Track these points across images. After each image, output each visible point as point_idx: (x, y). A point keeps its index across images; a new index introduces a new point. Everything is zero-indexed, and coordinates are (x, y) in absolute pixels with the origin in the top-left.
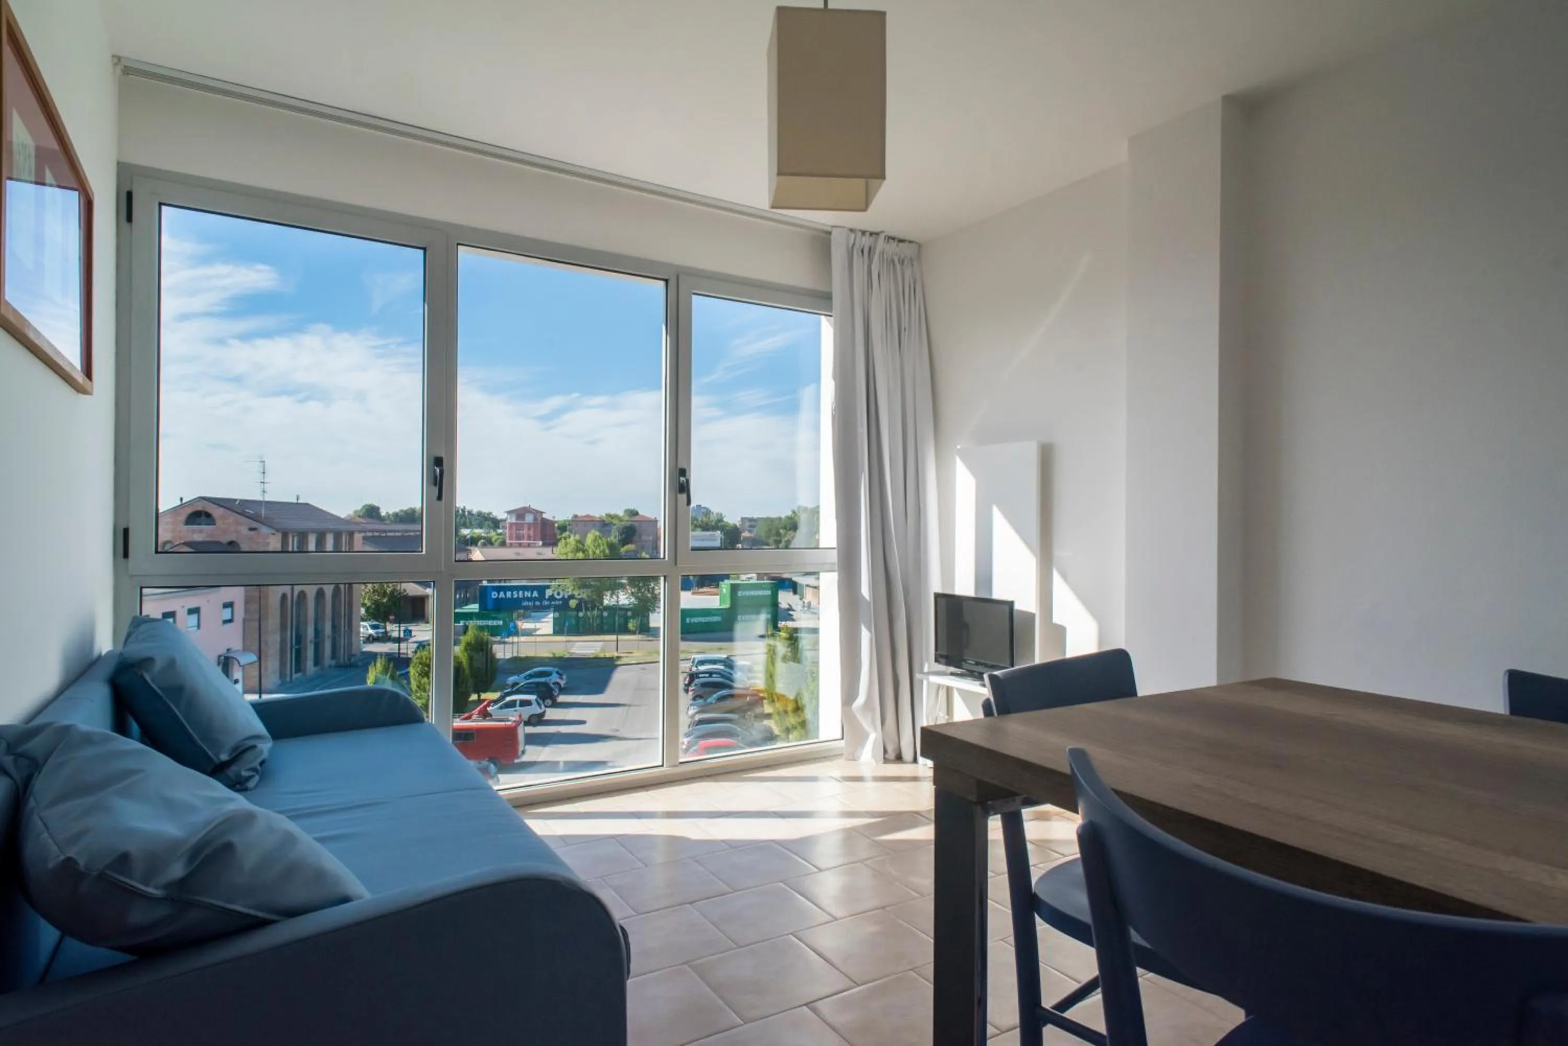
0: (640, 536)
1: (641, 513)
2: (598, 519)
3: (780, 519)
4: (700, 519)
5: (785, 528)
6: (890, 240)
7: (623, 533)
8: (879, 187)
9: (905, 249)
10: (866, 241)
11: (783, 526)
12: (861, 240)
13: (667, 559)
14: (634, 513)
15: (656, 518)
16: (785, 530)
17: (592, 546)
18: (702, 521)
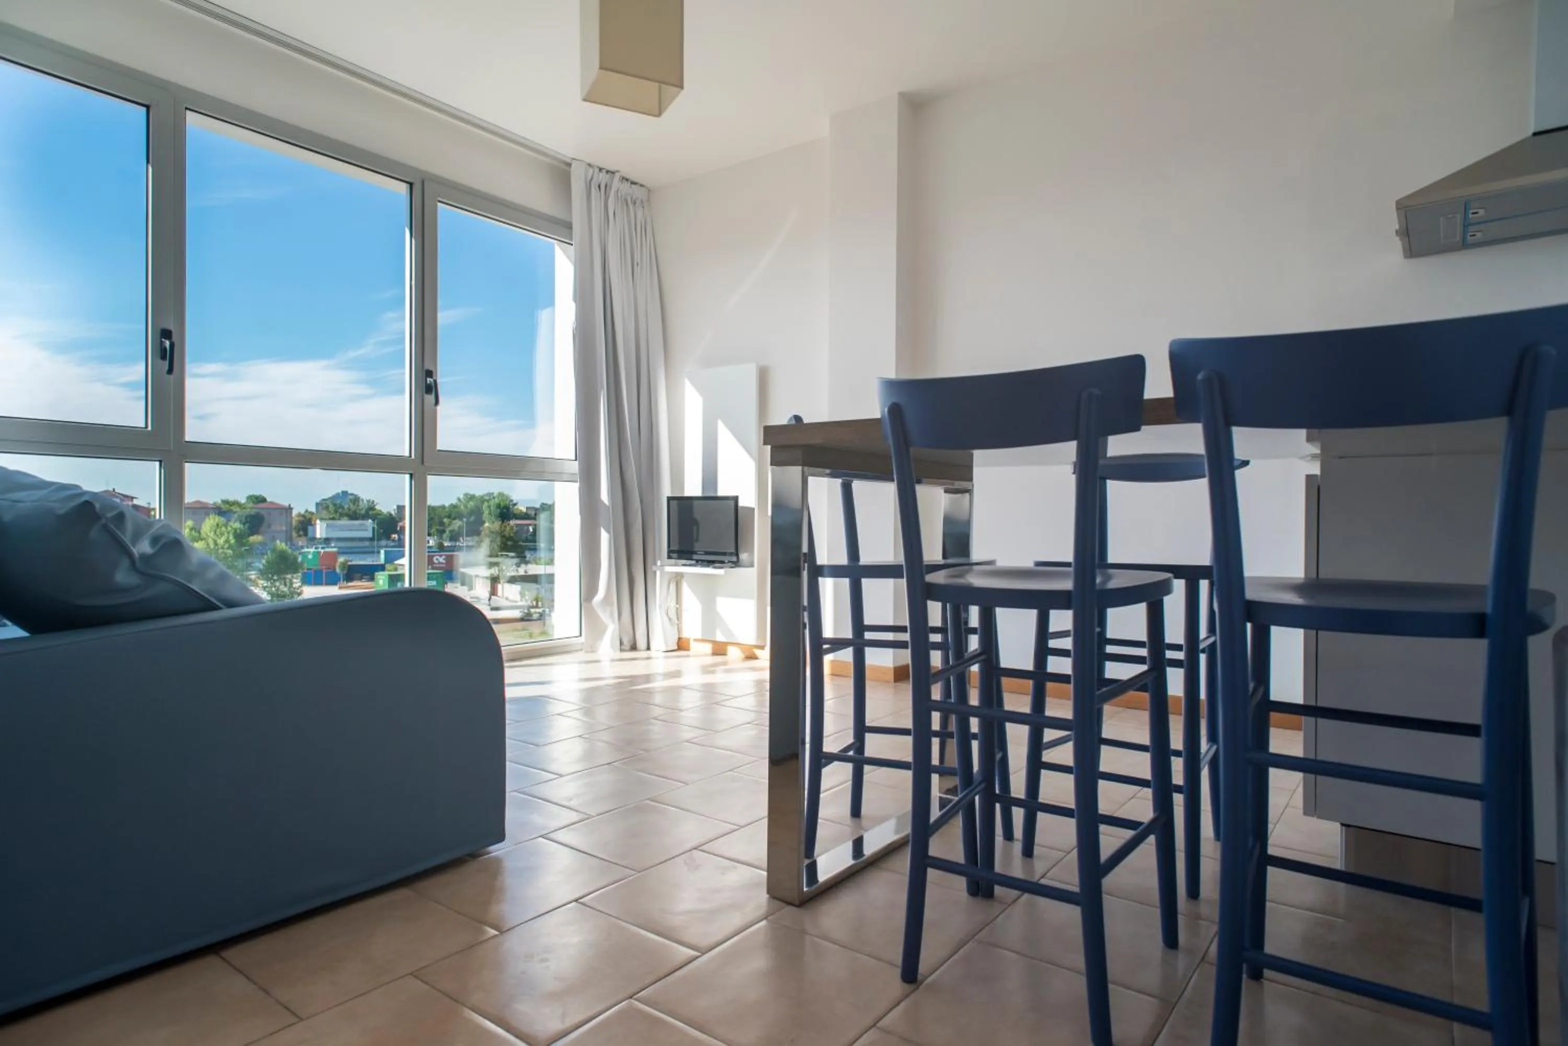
0: (269, 526)
1: (269, 500)
2: (213, 506)
3: (443, 507)
4: (346, 507)
5: (449, 517)
6: (624, 180)
7: (247, 522)
8: (674, 97)
9: (638, 193)
10: (603, 178)
11: (447, 514)
12: (598, 174)
13: (413, 456)
14: (260, 500)
15: (290, 505)
16: (449, 520)
17: (212, 534)
18: (349, 509)
